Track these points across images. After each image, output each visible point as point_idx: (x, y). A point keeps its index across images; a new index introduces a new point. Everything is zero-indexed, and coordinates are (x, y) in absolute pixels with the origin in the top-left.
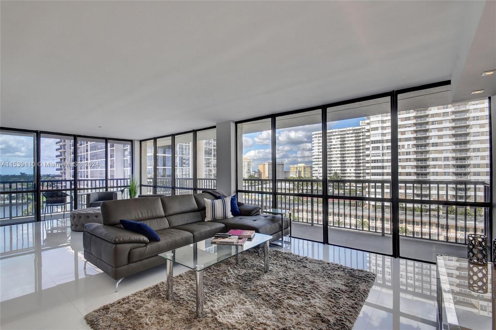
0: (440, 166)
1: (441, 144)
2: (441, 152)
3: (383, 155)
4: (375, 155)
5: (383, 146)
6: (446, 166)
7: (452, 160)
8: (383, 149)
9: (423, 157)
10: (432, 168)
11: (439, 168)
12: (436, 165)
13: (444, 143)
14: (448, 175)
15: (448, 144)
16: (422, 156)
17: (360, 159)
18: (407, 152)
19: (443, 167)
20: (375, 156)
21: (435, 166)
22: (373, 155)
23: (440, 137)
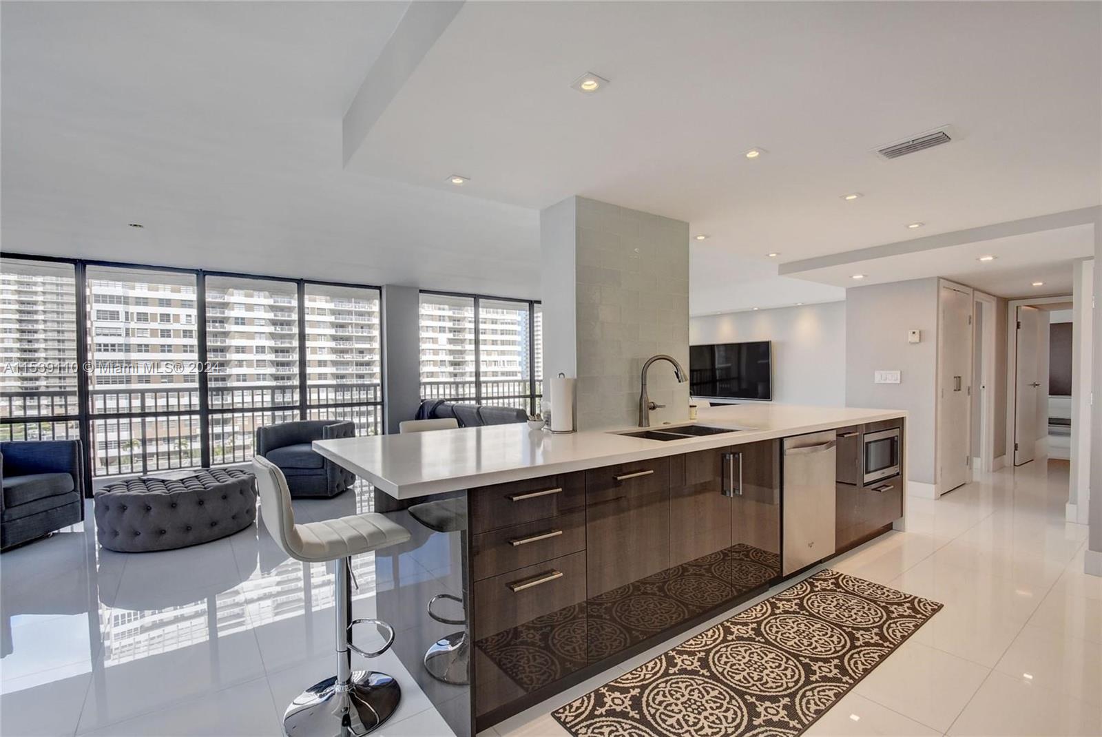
0: (250, 363)
1: (251, 321)
2: (250, 336)
3: (127, 334)
4: (106, 331)
5: (127, 313)
6: (260, 363)
7: (270, 353)
8: (127, 319)
9: (219, 344)
10: (236, 366)
11: (248, 367)
12: (243, 361)
13: (256, 320)
14: (264, 379)
15: (263, 322)
16: (217, 342)
17: (37, 340)
18: (185, 331)
19: (255, 365)
20: (104, 335)
21: (240, 363)
22: (99, 331)
23: (249, 307)
